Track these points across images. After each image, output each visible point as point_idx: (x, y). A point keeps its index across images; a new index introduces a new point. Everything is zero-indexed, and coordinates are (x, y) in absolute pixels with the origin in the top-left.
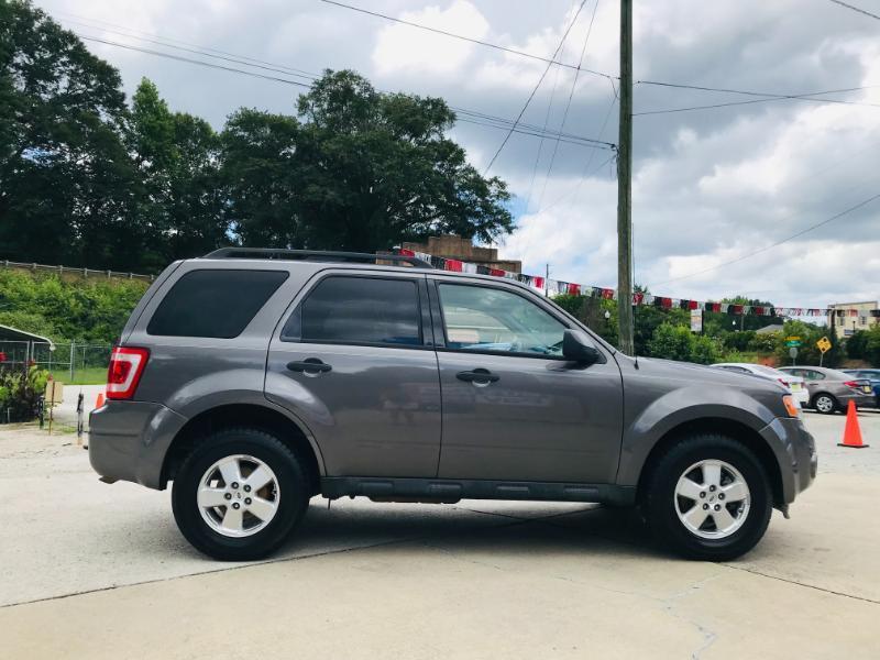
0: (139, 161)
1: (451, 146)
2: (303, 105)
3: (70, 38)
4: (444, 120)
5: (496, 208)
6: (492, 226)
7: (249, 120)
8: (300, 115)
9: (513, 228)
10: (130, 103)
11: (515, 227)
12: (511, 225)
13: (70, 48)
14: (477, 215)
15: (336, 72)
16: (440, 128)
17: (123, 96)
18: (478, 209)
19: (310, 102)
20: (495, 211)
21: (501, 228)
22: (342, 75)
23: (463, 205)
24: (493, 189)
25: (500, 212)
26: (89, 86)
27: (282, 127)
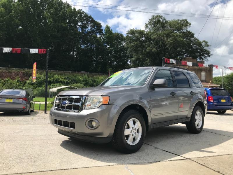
0: (106, 46)
1: (190, 33)
2: (147, 26)
3: (90, 17)
4: (187, 25)
5: (205, 49)
6: (203, 55)
7: (132, 32)
8: (146, 29)
9: (210, 55)
10: (103, 31)
11: (211, 55)
12: (209, 54)
13: (91, 20)
14: (198, 52)
15: (155, 16)
16: (186, 28)
17: (102, 30)
18: (198, 50)
19: (148, 25)
20: (204, 50)
21: (206, 55)
22: (157, 17)
23: (194, 49)
24: (203, 44)
25: (206, 51)
26: (95, 28)
27: (141, 33)
